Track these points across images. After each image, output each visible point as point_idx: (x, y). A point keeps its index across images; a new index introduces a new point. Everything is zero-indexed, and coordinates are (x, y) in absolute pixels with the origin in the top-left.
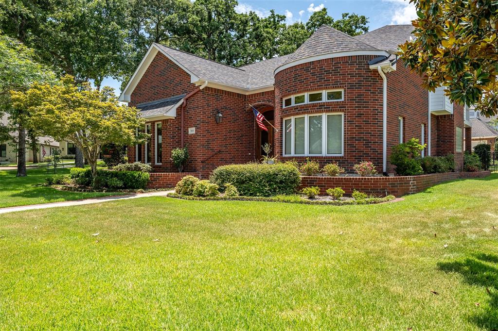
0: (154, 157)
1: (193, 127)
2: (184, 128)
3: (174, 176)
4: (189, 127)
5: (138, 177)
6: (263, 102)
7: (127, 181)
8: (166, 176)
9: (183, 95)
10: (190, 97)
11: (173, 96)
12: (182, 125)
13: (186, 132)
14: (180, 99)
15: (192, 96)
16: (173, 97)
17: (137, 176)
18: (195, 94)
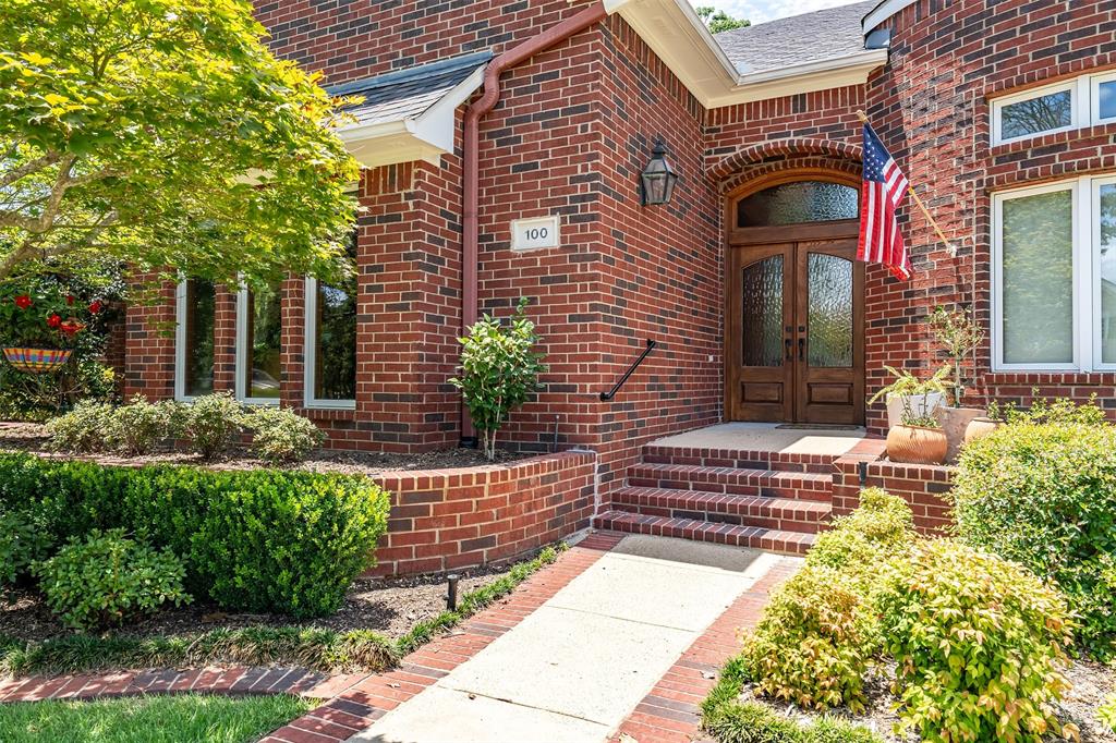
0: (300, 368)
1: (544, 213)
2: (480, 220)
3: (504, 488)
4: (517, 217)
5: (323, 525)
6: (804, 139)
7: (212, 555)
8: (465, 493)
9: (477, 53)
10: (524, 61)
11: (406, 63)
12: (473, 206)
13: (493, 240)
14: (465, 73)
15: (537, 55)
16: (401, 71)
17: (315, 516)
18: (561, 42)
